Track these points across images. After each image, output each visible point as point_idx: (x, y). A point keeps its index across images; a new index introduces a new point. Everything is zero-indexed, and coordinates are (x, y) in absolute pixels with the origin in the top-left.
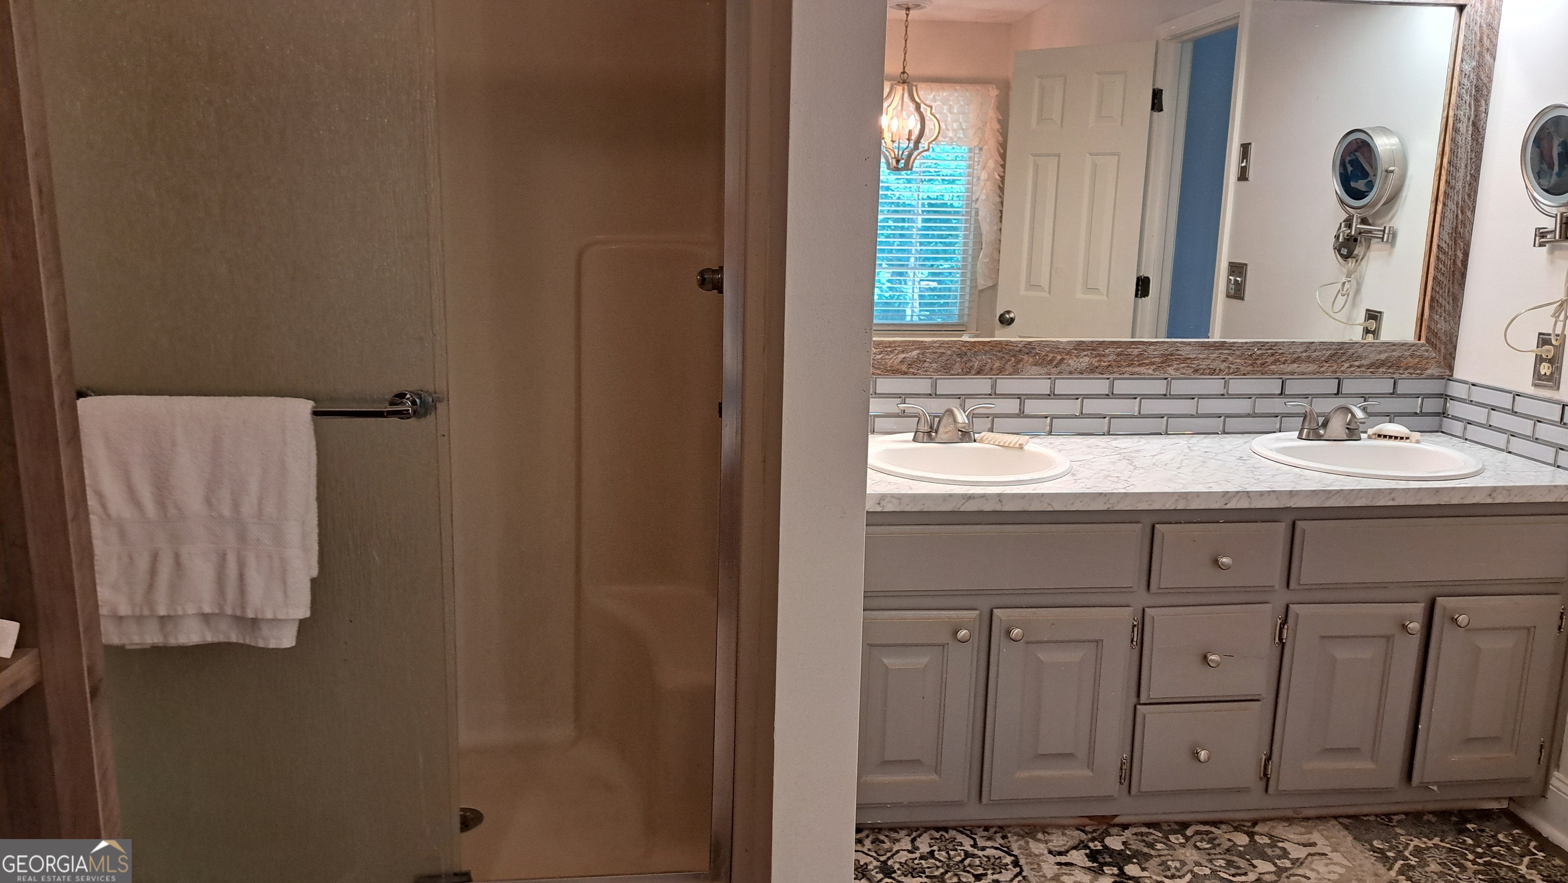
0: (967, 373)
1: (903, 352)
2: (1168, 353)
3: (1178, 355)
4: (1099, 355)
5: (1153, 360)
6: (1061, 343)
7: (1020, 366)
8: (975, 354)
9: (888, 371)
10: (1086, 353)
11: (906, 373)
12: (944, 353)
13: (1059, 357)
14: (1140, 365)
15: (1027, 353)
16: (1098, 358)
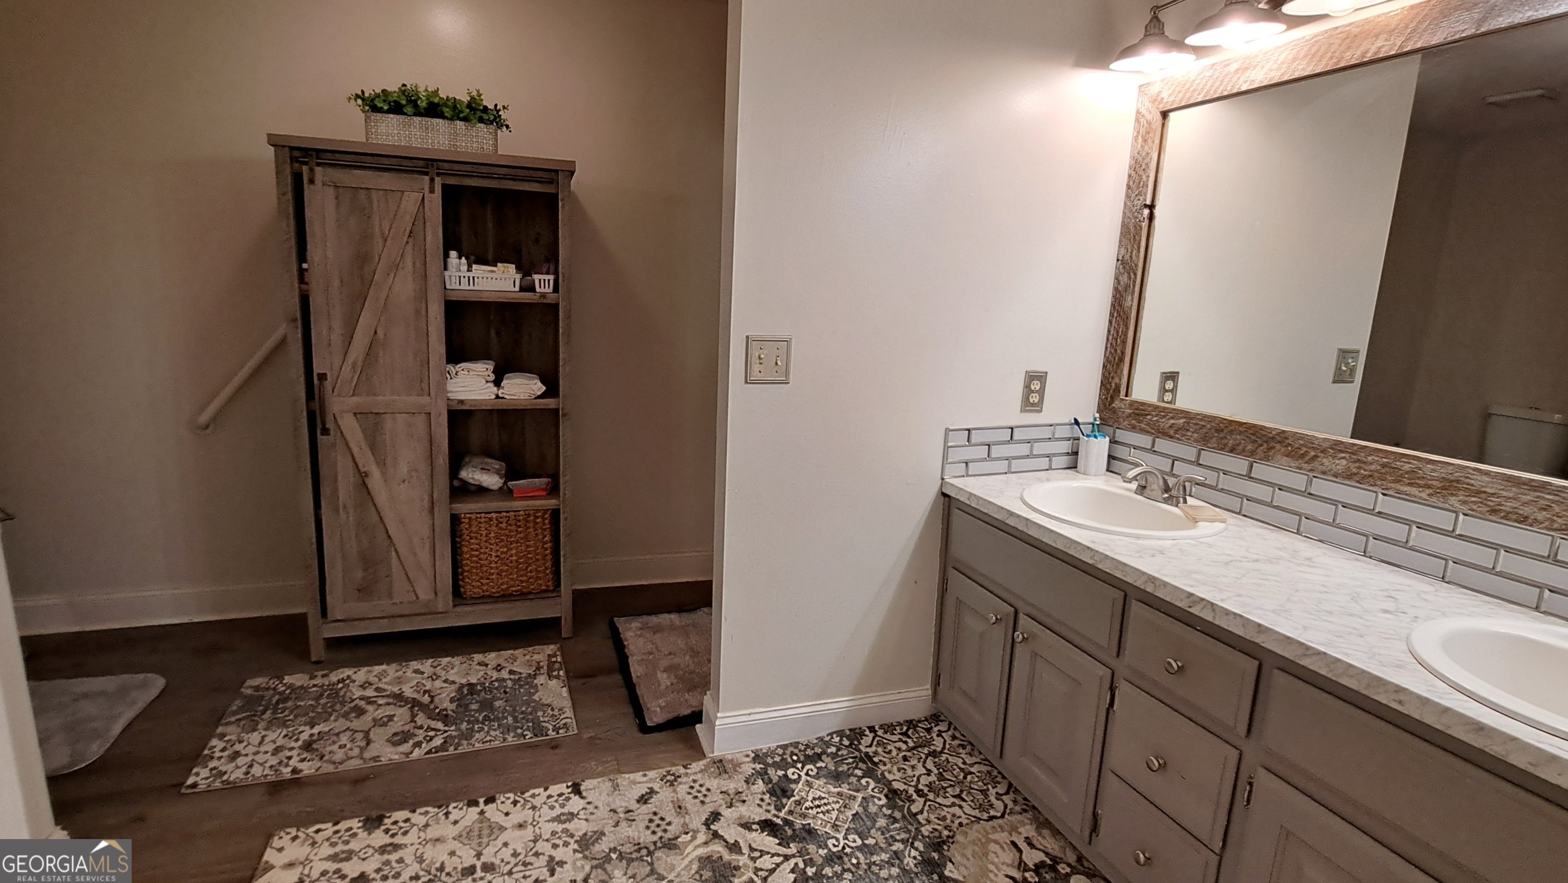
0: (1222, 449)
1: (1172, 418)
2: (1452, 478)
3: (1468, 484)
4: (1359, 461)
5: (1430, 482)
6: (1317, 438)
7: (1271, 454)
8: (1231, 432)
9: (1160, 432)
10: (1343, 455)
11: (1171, 437)
12: (1204, 426)
13: (1313, 453)
14: (1410, 484)
15: (1280, 442)
16: (1357, 465)
